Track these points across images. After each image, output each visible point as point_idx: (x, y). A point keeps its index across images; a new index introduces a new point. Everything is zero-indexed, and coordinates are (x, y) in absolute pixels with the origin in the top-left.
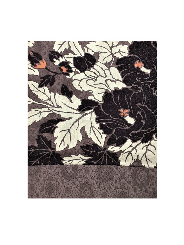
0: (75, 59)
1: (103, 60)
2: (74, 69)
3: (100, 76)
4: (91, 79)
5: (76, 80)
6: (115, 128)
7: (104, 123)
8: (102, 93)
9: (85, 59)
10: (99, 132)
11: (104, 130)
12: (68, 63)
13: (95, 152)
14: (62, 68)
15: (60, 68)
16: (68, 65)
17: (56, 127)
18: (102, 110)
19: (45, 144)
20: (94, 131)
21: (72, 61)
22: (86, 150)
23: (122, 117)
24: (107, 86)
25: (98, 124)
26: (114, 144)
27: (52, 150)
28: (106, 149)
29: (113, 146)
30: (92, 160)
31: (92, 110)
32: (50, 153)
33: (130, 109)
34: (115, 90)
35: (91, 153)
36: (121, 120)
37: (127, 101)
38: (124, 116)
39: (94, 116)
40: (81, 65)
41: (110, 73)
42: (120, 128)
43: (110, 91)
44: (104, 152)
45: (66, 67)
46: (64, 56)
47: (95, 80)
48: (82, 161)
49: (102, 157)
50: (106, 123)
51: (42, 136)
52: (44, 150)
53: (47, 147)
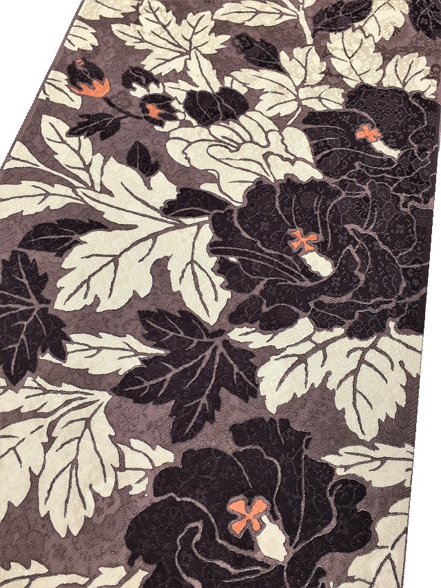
0: (191, 94)
1: (270, 109)
2: (180, 116)
3: (252, 141)
4: (224, 144)
5: (181, 139)
6: (266, 279)
7: (233, 259)
8: (246, 182)
9: (218, 99)
10: (212, 282)
11: (228, 278)
12: (171, 99)
13: (182, 334)
14: (149, 106)
15: (142, 106)
16: (168, 103)
17: (77, 242)
18: (237, 224)
19: (25, 281)
20: (194, 274)
21: (182, 97)
22: (155, 325)
23: (295, 251)
24: (265, 167)
25: (214, 259)
26: (252, 322)
27: (40, 303)
28: (221, 332)
29: (249, 330)
30: (165, 359)
31: (206, 218)
32: (33, 310)
33: (325, 235)
34: (289, 180)
35: (167, 337)
36: (290, 258)
37: (317, 213)
38: (301, 249)
39: (207, 234)
40: (205, 109)
41: (283, 139)
42: (282, 281)
43: (273, 180)
44: (213, 343)
45: (159, 107)
46: (165, 84)
47: (233, 149)
48: (132, 356)
49: (203, 358)
50: (240, 260)
51: (25, 259)
52: (17, 297)
53: (30, 291)
